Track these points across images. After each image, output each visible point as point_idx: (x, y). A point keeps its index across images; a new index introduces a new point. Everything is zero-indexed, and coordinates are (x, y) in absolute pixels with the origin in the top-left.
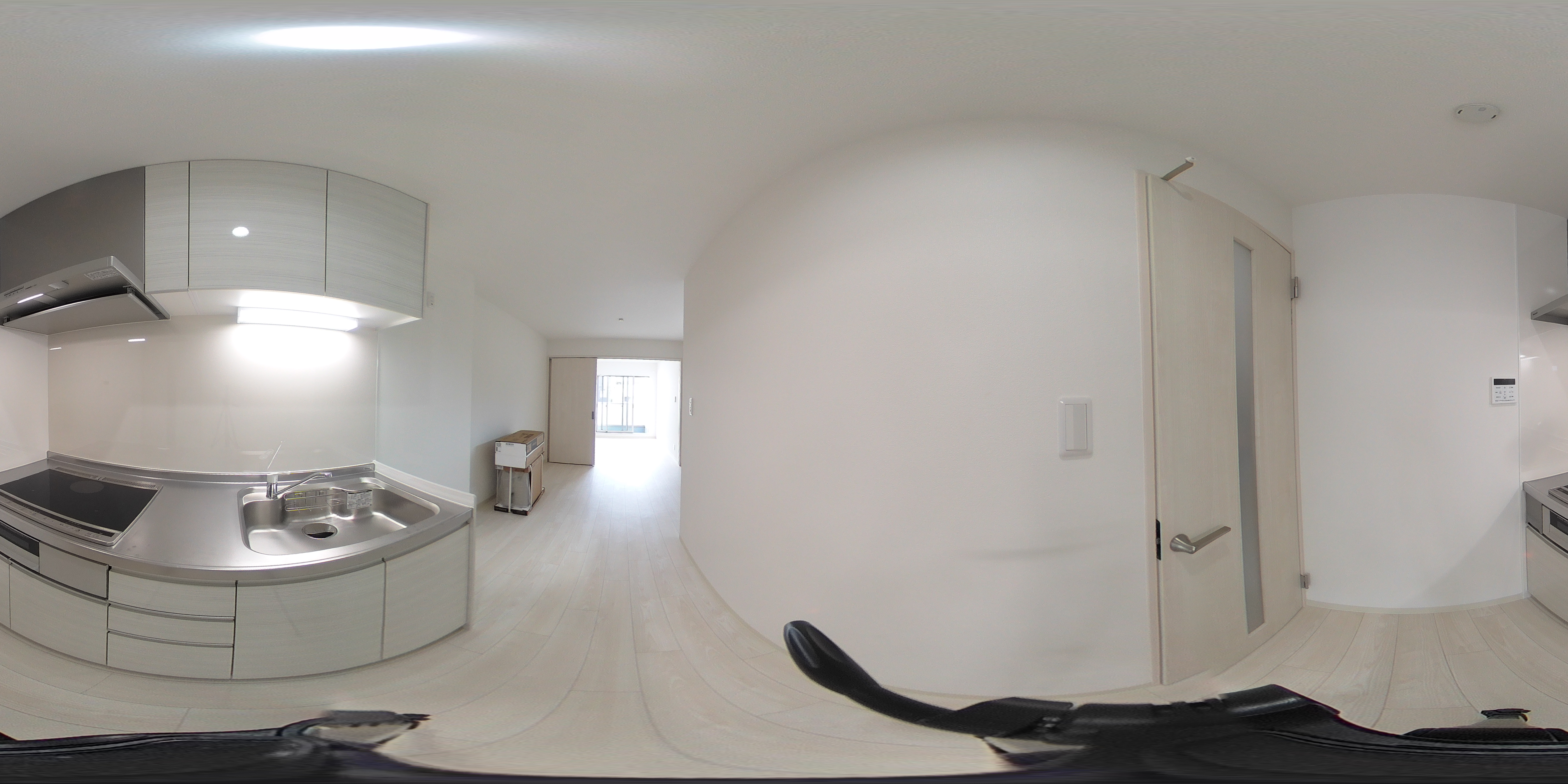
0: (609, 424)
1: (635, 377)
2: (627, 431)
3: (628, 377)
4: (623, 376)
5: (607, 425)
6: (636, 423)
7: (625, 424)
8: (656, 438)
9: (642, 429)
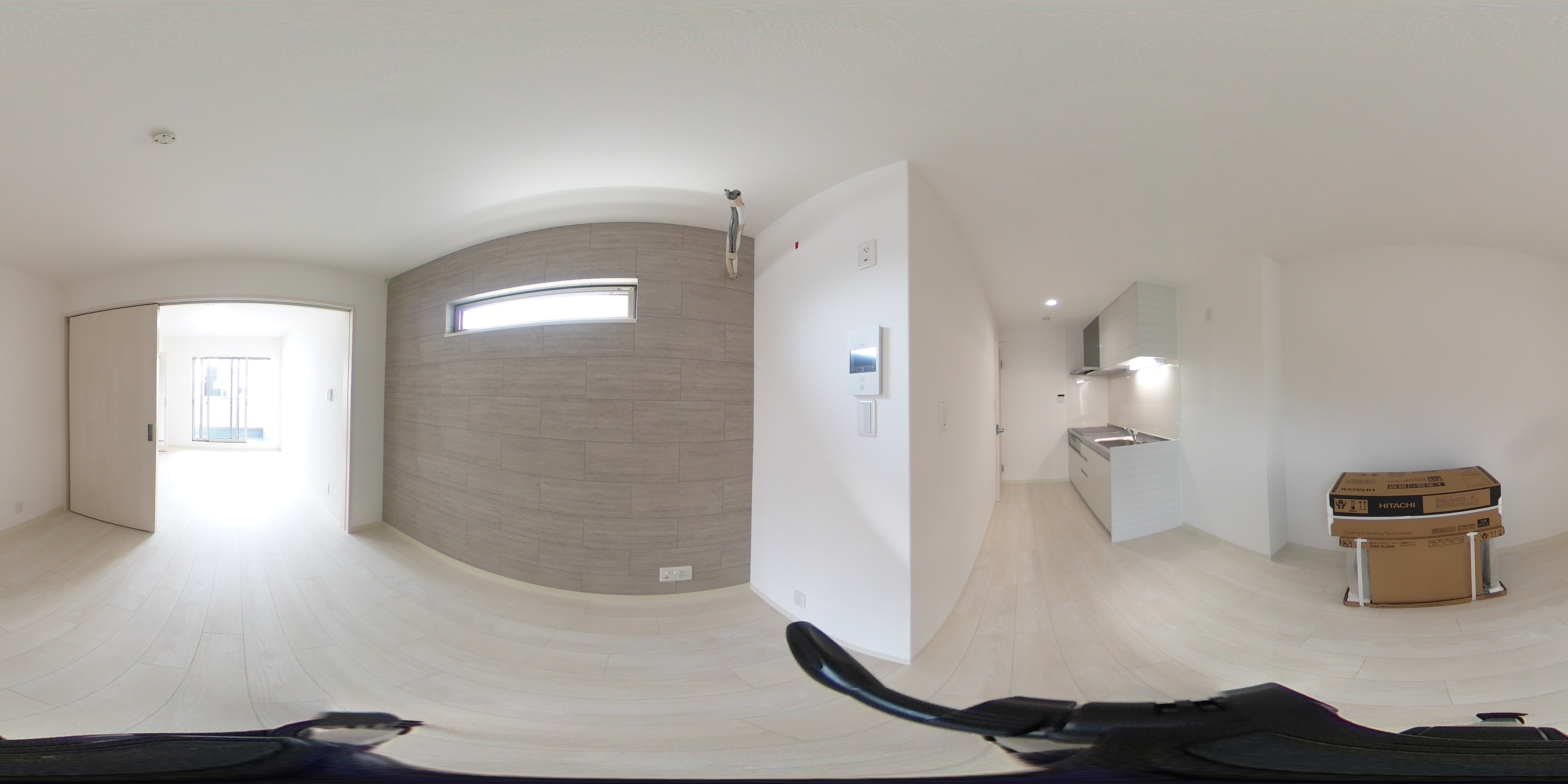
0: (212, 425)
1: (250, 358)
2: (237, 440)
3: (239, 358)
4: (233, 358)
5: (208, 427)
6: (251, 425)
7: (234, 425)
8: (280, 450)
9: (259, 433)
